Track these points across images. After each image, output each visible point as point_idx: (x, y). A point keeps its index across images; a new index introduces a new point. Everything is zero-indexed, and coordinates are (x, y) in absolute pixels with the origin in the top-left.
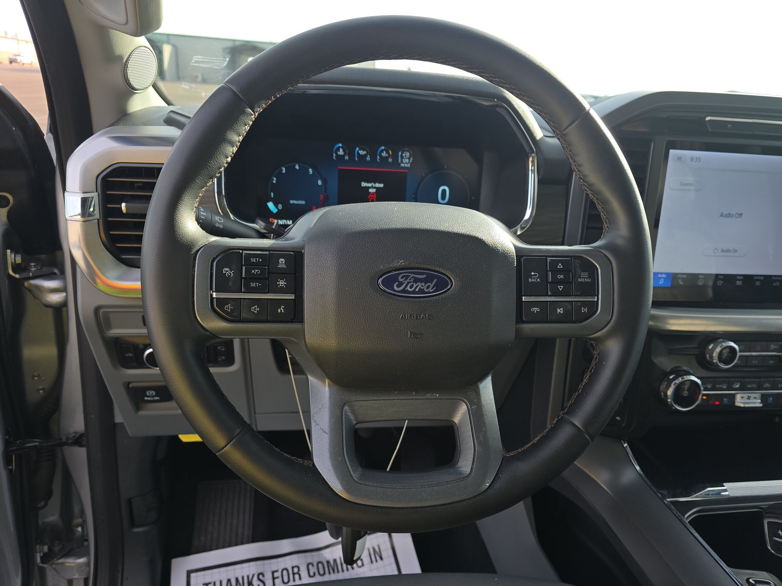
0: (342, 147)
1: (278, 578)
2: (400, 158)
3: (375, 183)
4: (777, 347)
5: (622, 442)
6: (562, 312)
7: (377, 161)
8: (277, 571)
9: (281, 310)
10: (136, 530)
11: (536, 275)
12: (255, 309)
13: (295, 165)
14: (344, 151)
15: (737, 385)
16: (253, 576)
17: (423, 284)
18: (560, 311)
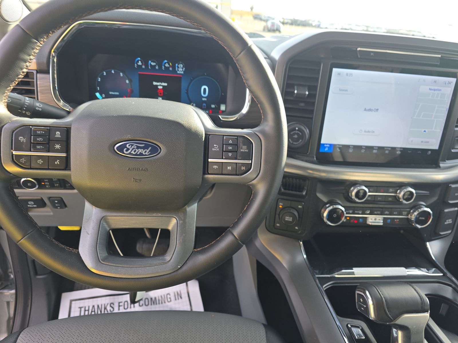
0: (140, 60)
1: (121, 306)
2: (177, 68)
3: (161, 82)
4: (393, 190)
5: (299, 241)
6: (230, 169)
7: (162, 69)
8: (121, 302)
9: (57, 162)
10: (38, 277)
11: (216, 146)
12: (40, 161)
13: (112, 71)
14: (142, 62)
15: (368, 211)
16: (108, 304)
17: (142, 150)
18: (229, 168)
